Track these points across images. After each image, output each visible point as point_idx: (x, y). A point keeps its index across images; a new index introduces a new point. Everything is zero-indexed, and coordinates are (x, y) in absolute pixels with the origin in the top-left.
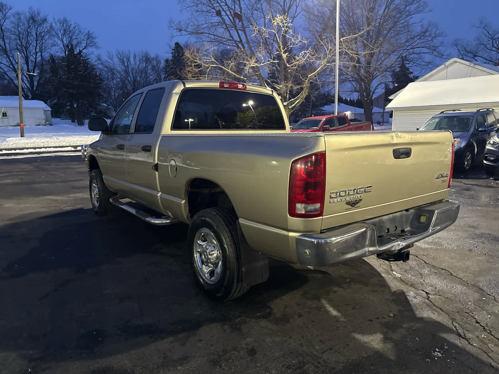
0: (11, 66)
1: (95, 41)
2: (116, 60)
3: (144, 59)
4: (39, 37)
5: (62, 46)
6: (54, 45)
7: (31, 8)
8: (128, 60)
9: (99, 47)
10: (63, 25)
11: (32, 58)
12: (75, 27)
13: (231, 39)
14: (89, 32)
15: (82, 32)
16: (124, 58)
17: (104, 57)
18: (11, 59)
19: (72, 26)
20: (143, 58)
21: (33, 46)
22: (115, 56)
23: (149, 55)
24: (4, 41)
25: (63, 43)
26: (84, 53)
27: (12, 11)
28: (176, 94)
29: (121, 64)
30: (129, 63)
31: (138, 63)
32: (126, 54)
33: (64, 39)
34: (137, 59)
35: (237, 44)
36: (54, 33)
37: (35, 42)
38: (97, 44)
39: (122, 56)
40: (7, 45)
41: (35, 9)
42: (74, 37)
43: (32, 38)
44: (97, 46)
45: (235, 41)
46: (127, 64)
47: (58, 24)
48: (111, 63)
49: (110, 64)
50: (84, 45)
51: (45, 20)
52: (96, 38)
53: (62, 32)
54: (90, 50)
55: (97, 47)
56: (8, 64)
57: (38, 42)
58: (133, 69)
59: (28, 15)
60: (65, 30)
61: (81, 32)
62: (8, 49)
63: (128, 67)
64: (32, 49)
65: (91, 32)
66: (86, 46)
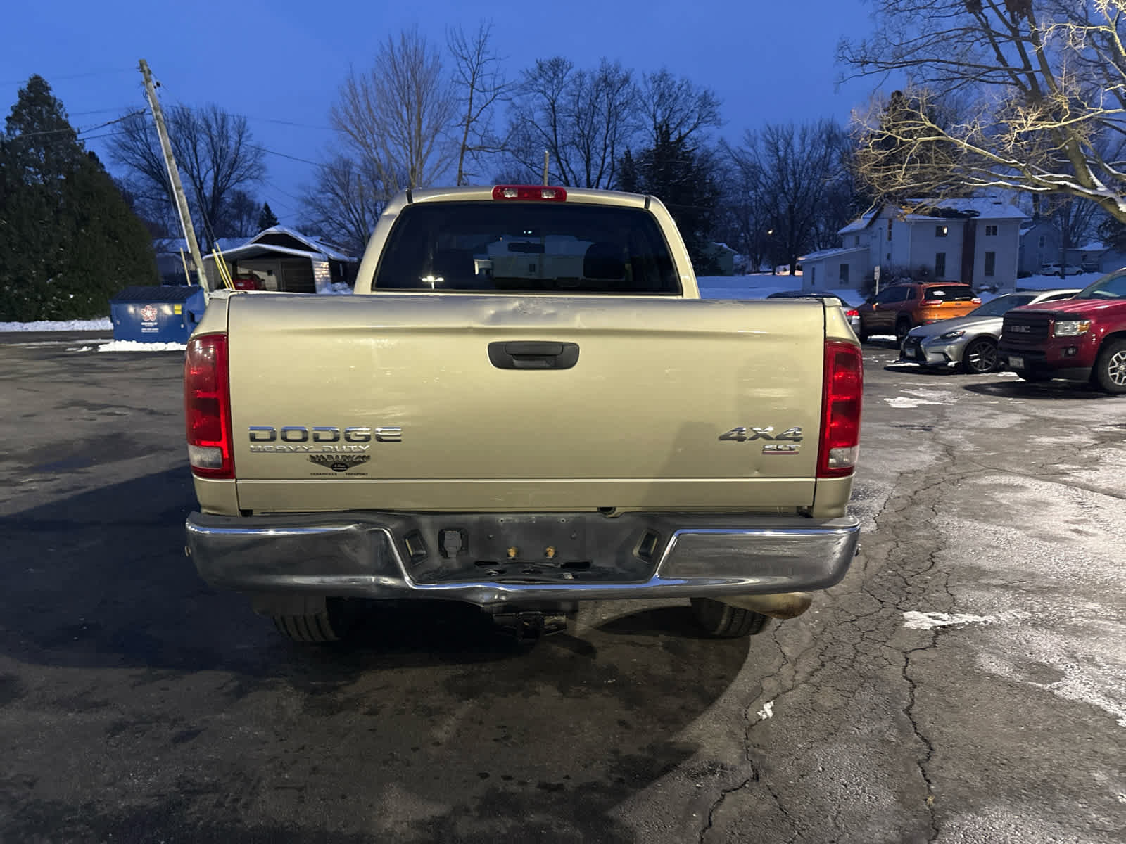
0: (563, 178)
1: (717, 111)
2: (761, 146)
3: (824, 137)
4: (613, 114)
5: (651, 129)
6: (638, 128)
7: (604, 60)
8: (788, 143)
9: (722, 122)
10: (659, 85)
11: (597, 159)
12: (682, 86)
13: (1002, 66)
14: (705, 92)
15: (693, 95)
16: (778, 140)
17: (736, 142)
18: (564, 163)
19: (676, 85)
20: (821, 137)
21: (601, 134)
22: (761, 137)
23: (839, 128)
24: (555, 130)
25: (655, 121)
26: (691, 139)
27: (573, 72)
28: (390, 216)
29: (771, 154)
30: (789, 151)
31: (808, 148)
32: (785, 130)
33: (659, 113)
34: (808, 141)
35: (1015, 78)
36: (639, 103)
37: (605, 125)
38: (718, 117)
39: (775, 136)
40: (559, 137)
41: (611, 62)
42: (676, 108)
43: (600, 119)
44: (720, 120)
45: (1011, 71)
46: (786, 152)
47: (650, 85)
48: (750, 154)
49: (747, 155)
50: (693, 121)
51: (626, 81)
52: (718, 105)
53: (656, 98)
54: (705, 129)
55: (719, 124)
56: (557, 174)
57: (611, 125)
58: (796, 163)
59: (598, 75)
60: (662, 96)
61: (690, 96)
62: (559, 144)
63: (786, 158)
64: (599, 141)
65: (710, 93)
66: (698, 123)
